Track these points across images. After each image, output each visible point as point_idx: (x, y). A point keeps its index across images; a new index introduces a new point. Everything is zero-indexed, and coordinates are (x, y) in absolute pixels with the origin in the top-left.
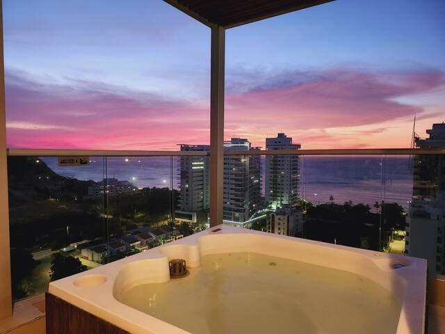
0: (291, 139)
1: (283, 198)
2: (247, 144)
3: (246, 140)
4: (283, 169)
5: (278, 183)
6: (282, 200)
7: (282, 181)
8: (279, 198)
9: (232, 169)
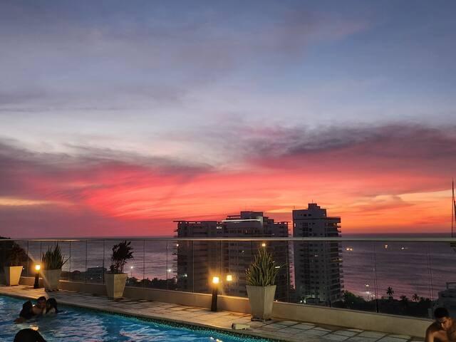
0: (324, 211)
1: (319, 291)
2: (260, 219)
3: (260, 214)
4: (316, 251)
5: (311, 269)
6: (318, 294)
7: (317, 266)
8: (313, 291)
9: (241, 251)
